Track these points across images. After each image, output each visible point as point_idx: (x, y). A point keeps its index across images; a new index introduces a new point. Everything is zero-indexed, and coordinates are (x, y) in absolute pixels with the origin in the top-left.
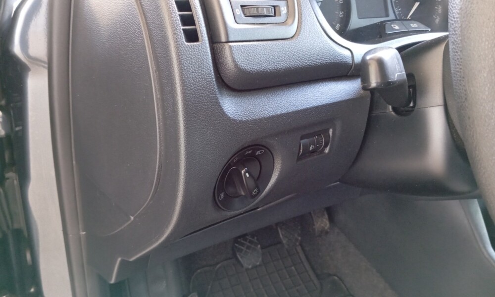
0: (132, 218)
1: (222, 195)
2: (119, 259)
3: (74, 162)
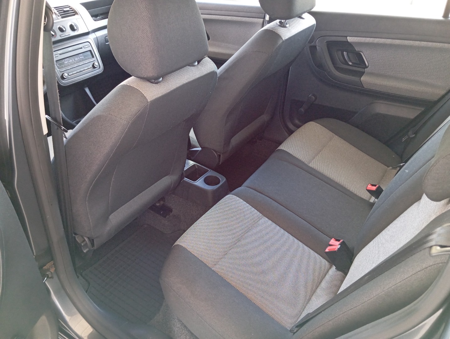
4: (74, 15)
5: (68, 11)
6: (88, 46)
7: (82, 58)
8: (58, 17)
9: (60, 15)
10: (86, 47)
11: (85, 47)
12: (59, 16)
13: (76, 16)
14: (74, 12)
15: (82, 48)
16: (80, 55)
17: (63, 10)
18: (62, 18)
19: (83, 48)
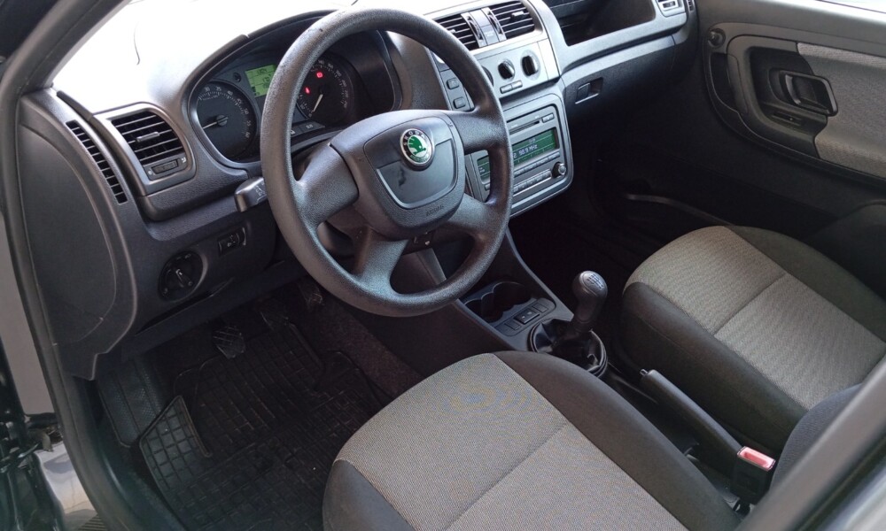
0: (102, 319)
1: (166, 290)
2: (96, 356)
3: (37, 285)
4: (531, 30)
5: (520, 18)
6: (551, 116)
7: (534, 150)
8: (500, 35)
9: (505, 29)
10: (548, 118)
11: (544, 119)
12: (501, 32)
13: (536, 32)
14: (531, 22)
15: (538, 122)
16: (530, 141)
17: (509, 15)
18: (509, 37)
19: (541, 122)
